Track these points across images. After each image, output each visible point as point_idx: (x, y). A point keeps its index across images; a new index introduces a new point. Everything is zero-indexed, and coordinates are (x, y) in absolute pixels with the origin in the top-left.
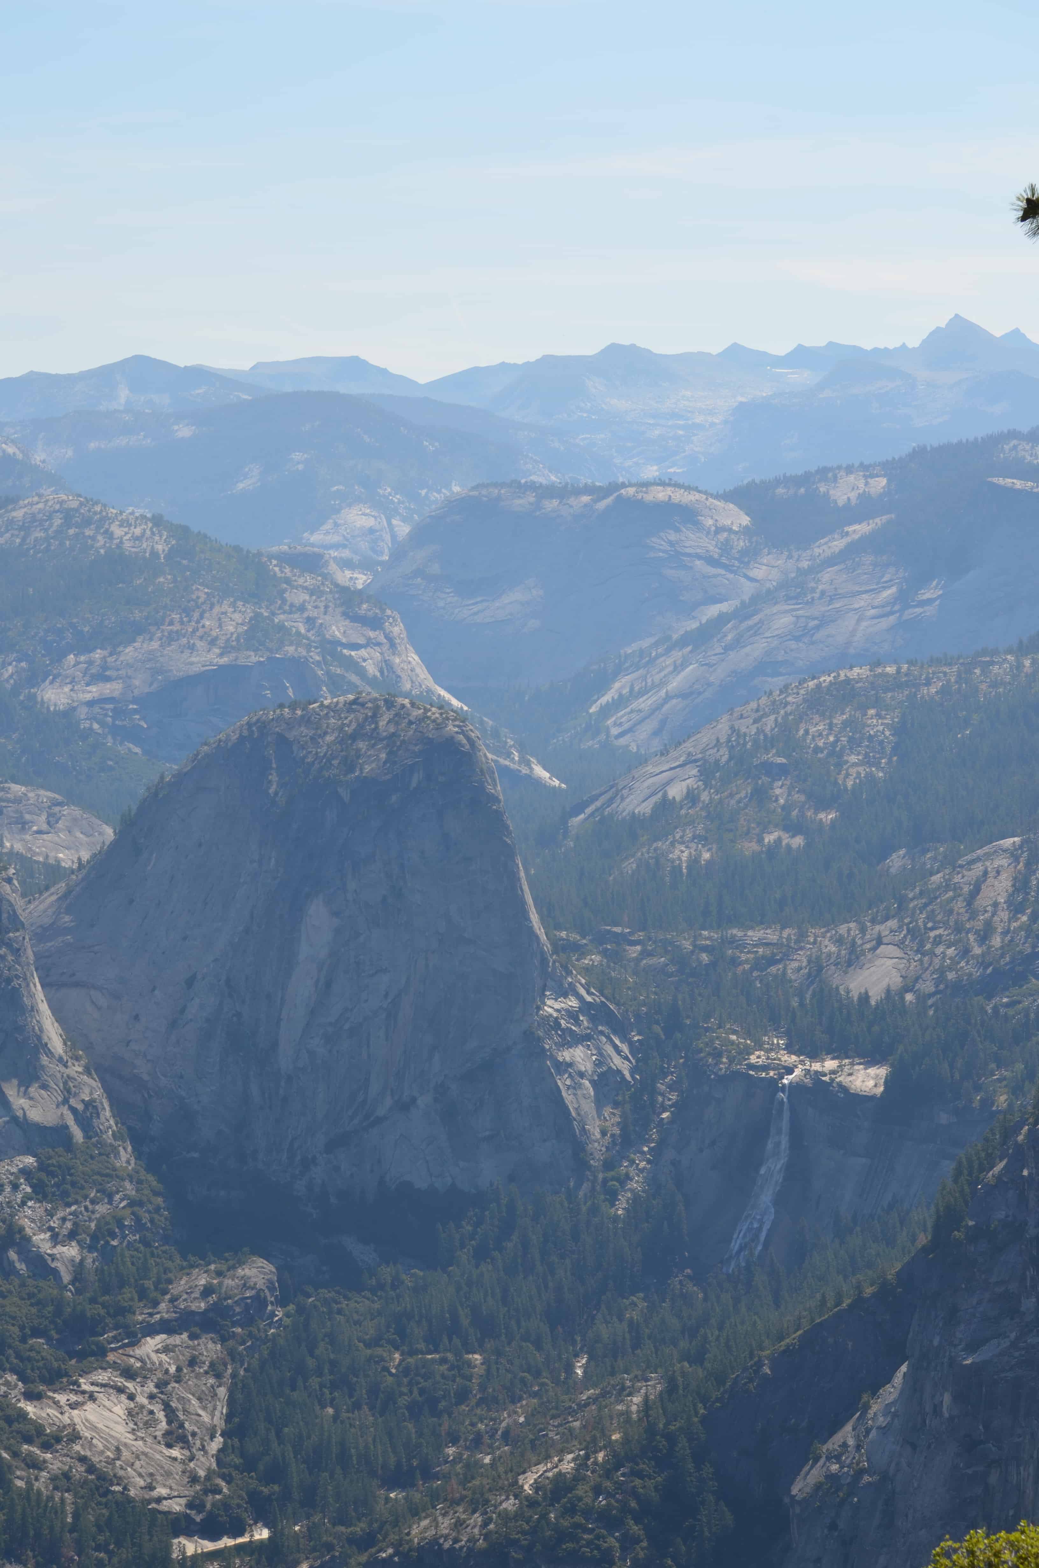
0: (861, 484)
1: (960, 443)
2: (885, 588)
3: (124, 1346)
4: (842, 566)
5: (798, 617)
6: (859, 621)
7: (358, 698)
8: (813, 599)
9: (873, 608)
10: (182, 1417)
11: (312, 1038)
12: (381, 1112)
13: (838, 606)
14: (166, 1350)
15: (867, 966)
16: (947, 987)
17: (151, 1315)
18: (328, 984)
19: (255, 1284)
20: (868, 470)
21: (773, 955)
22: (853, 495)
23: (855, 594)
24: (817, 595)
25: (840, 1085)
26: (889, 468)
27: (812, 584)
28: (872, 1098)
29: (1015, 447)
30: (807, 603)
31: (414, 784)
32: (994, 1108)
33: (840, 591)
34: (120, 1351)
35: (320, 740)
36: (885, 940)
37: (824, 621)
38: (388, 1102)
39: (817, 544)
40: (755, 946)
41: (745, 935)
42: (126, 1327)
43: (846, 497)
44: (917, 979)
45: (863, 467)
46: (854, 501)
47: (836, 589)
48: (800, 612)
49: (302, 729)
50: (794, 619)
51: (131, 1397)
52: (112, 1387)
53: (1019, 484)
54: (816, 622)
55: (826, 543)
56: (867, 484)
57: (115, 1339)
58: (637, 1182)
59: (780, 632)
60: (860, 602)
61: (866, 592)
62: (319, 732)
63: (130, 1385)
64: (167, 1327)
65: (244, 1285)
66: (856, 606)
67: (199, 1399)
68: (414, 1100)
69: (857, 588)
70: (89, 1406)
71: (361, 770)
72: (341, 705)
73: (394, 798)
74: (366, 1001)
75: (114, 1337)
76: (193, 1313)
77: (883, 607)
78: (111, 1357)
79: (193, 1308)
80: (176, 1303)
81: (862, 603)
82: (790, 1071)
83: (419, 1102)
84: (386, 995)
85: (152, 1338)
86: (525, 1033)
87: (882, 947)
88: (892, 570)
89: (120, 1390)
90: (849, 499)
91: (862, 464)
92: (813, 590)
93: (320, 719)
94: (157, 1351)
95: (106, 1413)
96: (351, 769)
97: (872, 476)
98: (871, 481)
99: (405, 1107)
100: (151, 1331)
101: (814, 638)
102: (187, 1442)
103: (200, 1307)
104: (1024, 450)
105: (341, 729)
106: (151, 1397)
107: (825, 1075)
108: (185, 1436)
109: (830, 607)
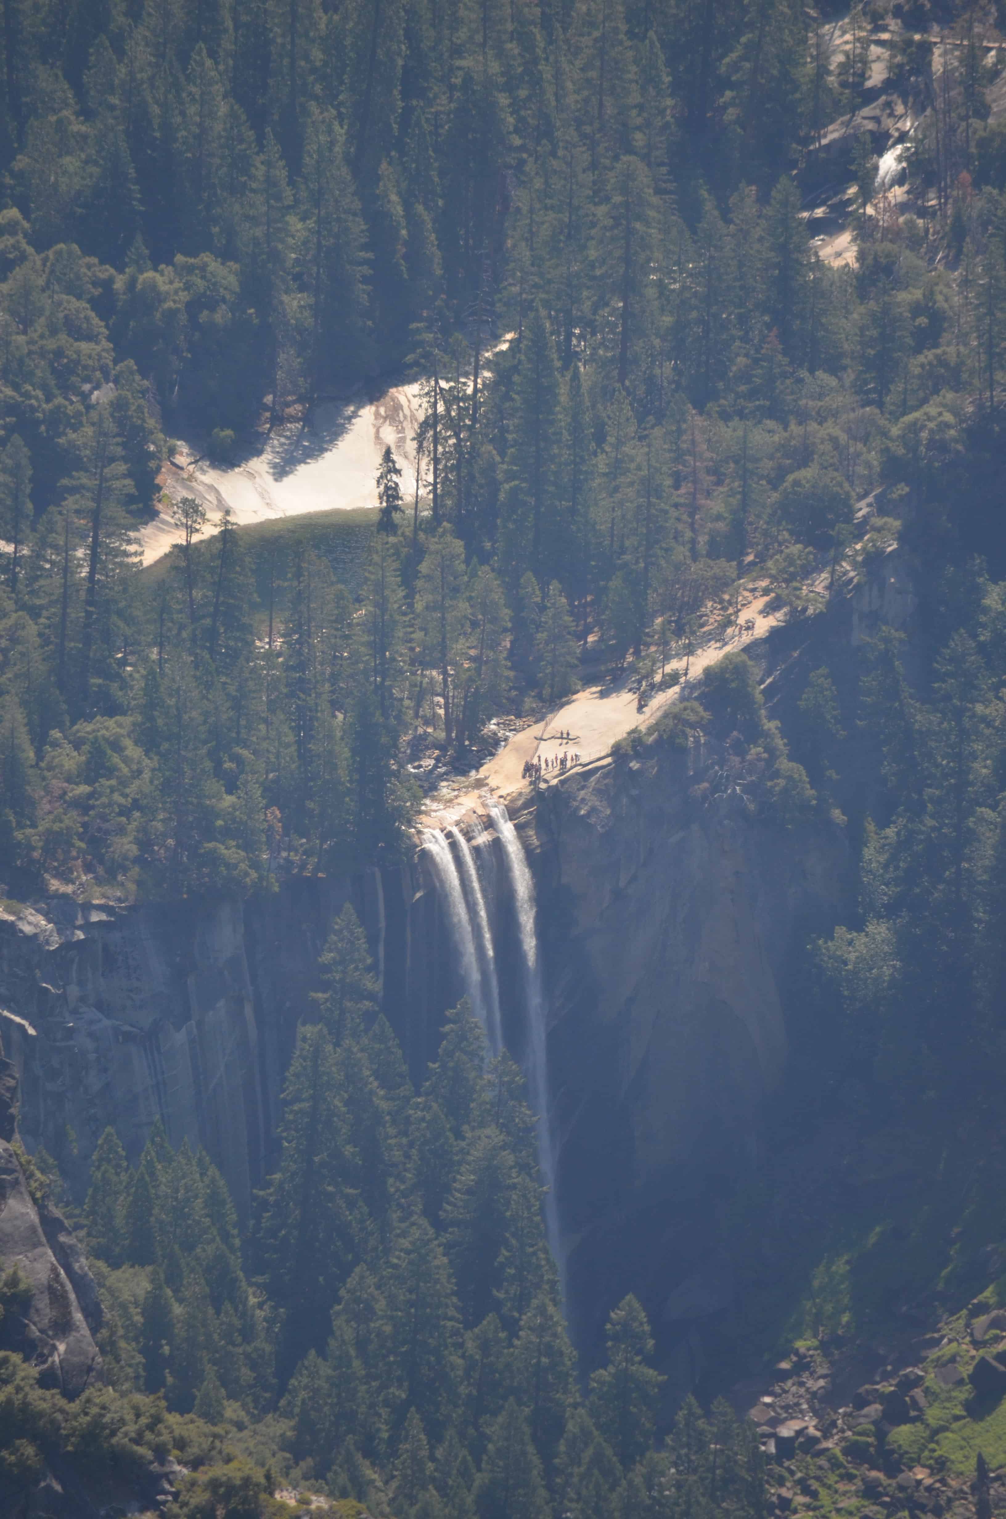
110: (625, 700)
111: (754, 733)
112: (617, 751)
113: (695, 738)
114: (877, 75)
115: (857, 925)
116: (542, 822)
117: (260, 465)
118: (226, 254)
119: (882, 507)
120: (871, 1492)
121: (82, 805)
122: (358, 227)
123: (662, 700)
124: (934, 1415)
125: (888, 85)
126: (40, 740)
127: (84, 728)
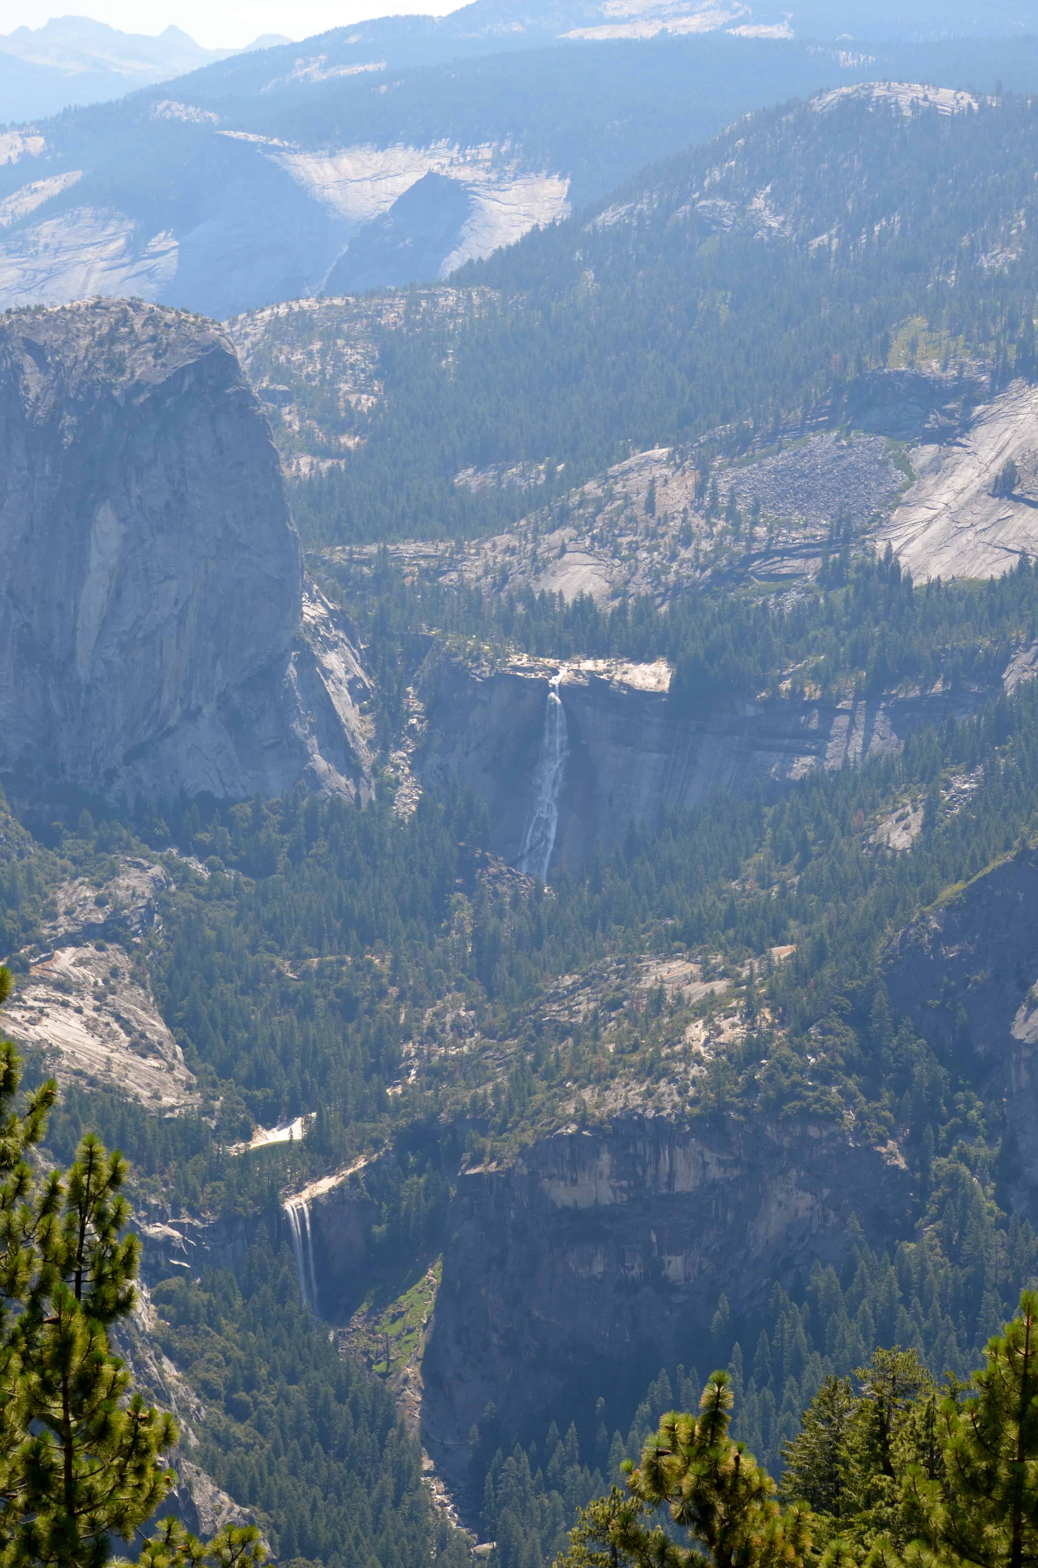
0: (18, 142)
1: (110, 103)
2: (110, 241)
3: (42, 961)
4: (61, 220)
5: (25, 270)
6: (89, 272)
7: (99, 303)
8: (37, 252)
9: (102, 260)
10: (140, 1028)
11: (106, 647)
12: (172, 722)
13: (65, 258)
14: (81, 962)
15: (559, 573)
16: (667, 590)
17: (54, 928)
18: (119, 592)
19: (143, 893)
20: (23, 130)
21: (440, 566)
22: (13, 154)
23: (79, 247)
24: (41, 249)
25: (621, 683)
26: (43, 127)
27: (32, 238)
28: (662, 694)
29: (168, 107)
30: (31, 256)
31: (186, 387)
32: (806, 699)
33: (65, 244)
34: (39, 966)
35: (73, 344)
36: (569, 548)
37: (52, 273)
38: (178, 711)
39: (8, 199)
40: (413, 558)
41: (398, 549)
42: (38, 941)
43: (6, 156)
44: (627, 583)
45: (20, 127)
46: (15, 161)
47: (60, 242)
48: (26, 266)
49: (51, 333)
50: (21, 272)
51: (79, 1010)
52: (54, 1002)
53: (252, 138)
54: (44, 275)
55: (16, 200)
56: (24, 143)
57: (32, 954)
58: (407, 787)
59: (7, 285)
60: (88, 254)
61: (93, 244)
62: (70, 336)
63: (72, 999)
64: (71, 940)
65: (133, 895)
66: (84, 259)
67: (143, 1009)
68: (199, 709)
69: (81, 241)
70: (46, 1021)
71: (132, 373)
72: (83, 309)
73: (169, 402)
74: (157, 608)
75: (31, 952)
76: (93, 925)
77: (112, 259)
78: (34, 972)
79: (93, 920)
80: (74, 916)
81: (89, 256)
82: (555, 672)
83: (204, 711)
84: (176, 603)
85: (63, 952)
86: (294, 639)
87: (567, 554)
88: (114, 223)
89: (65, 1004)
90: (9, 158)
91: (13, 124)
92: (36, 244)
93: (67, 323)
94: (74, 965)
95: (66, 1027)
96: (121, 371)
97: (28, 135)
98: (29, 140)
99: (192, 715)
100: (62, 943)
101: (45, 291)
102: (158, 1052)
103: (99, 919)
104: (178, 110)
105: (92, 332)
106: (97, 1009)
107: (601, 674)
108: (153, 1046)
109: (57, 260)
110: (334, 1178)
111: (359, 1187)
112: (330, 1190)
113: (347, 1187)
114: (413, 1054)
115: (380, 1225)
116: (312, 1204)
117: (275, 1129)
118: (271, 1088)
119: (390, 1141)
120: (370, 1339)
121: (210, 1199)
122: (299, 1083)
123: (341, 1179)
124: (384, 1324)
125: (415, 1056)
126: (203, 1186)
127: (213, 1184)
